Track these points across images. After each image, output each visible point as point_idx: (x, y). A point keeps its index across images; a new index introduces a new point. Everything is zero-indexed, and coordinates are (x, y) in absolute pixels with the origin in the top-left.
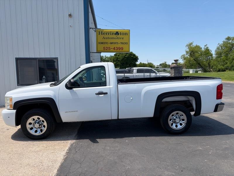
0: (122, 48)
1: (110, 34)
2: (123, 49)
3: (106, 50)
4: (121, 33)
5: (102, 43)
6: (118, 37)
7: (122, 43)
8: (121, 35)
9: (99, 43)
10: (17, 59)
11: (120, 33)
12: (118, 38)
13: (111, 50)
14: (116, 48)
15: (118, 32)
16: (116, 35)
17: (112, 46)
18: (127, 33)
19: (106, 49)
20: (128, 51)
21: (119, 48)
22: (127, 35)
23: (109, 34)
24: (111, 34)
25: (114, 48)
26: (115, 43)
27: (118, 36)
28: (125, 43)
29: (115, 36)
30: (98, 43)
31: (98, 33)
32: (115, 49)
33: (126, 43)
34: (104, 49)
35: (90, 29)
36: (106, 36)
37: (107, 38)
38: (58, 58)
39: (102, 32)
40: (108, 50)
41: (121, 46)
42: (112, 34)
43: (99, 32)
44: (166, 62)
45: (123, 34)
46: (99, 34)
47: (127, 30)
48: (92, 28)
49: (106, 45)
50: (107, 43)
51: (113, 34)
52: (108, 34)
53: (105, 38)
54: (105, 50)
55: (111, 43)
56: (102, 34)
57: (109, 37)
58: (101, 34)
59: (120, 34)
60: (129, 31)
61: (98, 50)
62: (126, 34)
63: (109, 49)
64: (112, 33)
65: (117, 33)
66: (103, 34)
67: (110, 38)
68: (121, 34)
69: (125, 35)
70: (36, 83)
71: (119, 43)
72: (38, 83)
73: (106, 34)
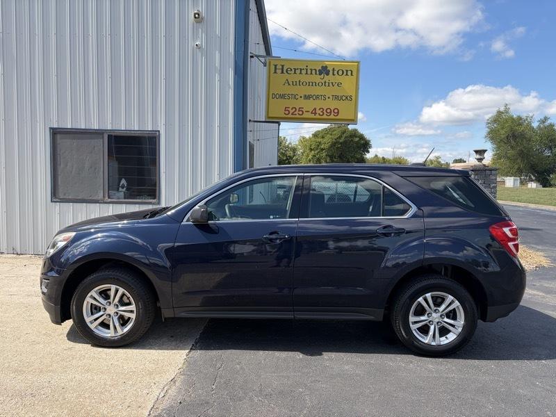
0: (336, 111)
1: (304, 72)
2: (338, 113)
3: (292, 114)
4: (336, 69)
5: (282, 96)
6: (327, 81)
7: (336, 97)
8: (334, 75)
9: (274, 96)
10: (55, 133)
11: (334, 70)
12: (327, 84)
13: (306, 115)
14: (318, 112)
15: (326, 67)
16: (320, 74)
17: (309, 105)
18: (352, 71)
19: (292, 111)
20: (352, 118)
21: (329, 111)
22: (352, 75)
24: (307, 73)
25: (315, 109)
26: (317, 97)
27: (327, 78)
28: (344, 98)
29: (317, 78)
30: (271, 96)
31: (273, 68)
32: (315, 114)
33: (349, 98)
34: (287, 112)
35: (252, 57)
36: (293, 78)
37: (295, 84)
38: (159, 131)
39: (283, 66)
40: (298, 116)
41: (333, 104)
42: (311, 74)
43: (276, 66)
45: (340, 73)
46: (275, 72)
47: (353, 62)
48: (258, 56)
49: (291, 103)
50: (295, 97)
51: (314, 72)
52: (298, 72)
53: (291, 83)
54: (290, 116)
55: (307, 97)
56: (282, 72)
57: (302, 81)
58: (279, 71)
59: (331, 73)
60: (358, 66)
61: (270, 115)
62: (349, 73)
63: (301, 113)
64: (311, 70)
65: (324, 70)
66: (285, 71)
67: (304, 84)
68: (335, 73)
69: (347, 75)
70: (100, 196)
71: (329, 98)
72: (104, 197)
73: (295, 73)
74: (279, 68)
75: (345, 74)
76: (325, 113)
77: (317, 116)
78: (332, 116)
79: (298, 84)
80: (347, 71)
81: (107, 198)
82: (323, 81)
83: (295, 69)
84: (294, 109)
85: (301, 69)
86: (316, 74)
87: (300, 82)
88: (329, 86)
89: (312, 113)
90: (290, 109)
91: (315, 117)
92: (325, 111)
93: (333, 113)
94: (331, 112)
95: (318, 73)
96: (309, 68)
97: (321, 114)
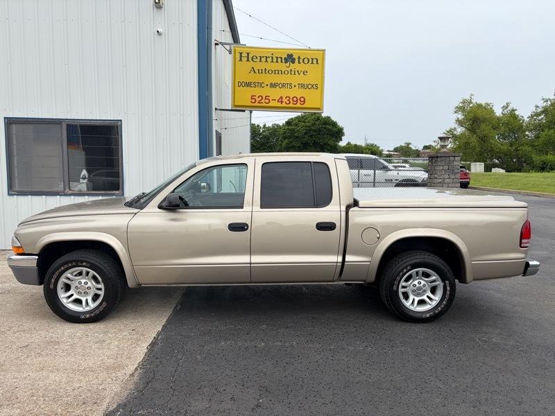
0: (302, 99)
1: (269, 60)
2: (304, 101)
3: (259, 102)
4: (302, 57)
5: (248, 85)
6: (293, 69)
7: (302, 86)
8: (299, 63)
9: (240, 84)
10: (10, 123)
11: (299, 58)
12: (293, 73)
13: (273, 104)
14: (284, 100)
15: (292, 55)
16: (286, 63)
17: (275, 94)
18: (317, 60)
19: (258, 100)
20: (319, 107)
21: (295, 99)
22: (317, 63)
23: (266, 61)
24: (272, 61)
25: (281, 97)
26: (283, 85)
27: (293, 66)
28: (310, 86)
29: (283, 66)
31: (238, 56)
32: (282, 102)
33: (315, 87)
34: (253, 101)
35: (216, 44)
36: (258, 66)
37: (261, 72)
38: (121, 121)
39: (248, 54)
40: (264, 104)
41: (298, 93)
42: (277, 62)
43: (241, 53)
44: (409, 144)
45: (306, 61)
46: (241, 60)
47: (318, 50)
48: (222, 44)
49: (257, 92)
50: (261, 85)
51: (279, 60)
52: (264, 59)
53: (257, 71)
54: (256, 104)
55: (273, 85)
56: (248, 60)
57: (268, 69)
58: (244, 59)
59: (297, 60)
60: (324, 54)
61: (237, 104)
62: (315, 61)
63: (267, 101)
64: (277, 58)
65: (290, 58)
66: (250, 59)
67: (270, 72)
68: (301, 61)
69: (312, 63)
70: (61, 188)
71: (295, 86)
72: (65, 189)
73: (261, 61)
74: (245, 56)
75: (310, 62)
76: (292, 102)
77: (284, 105)
78: (298, 105)
79: (264, 72)
80: (312, 59)
81: (67, 190)
82: (289, 70)
83: (261, 57)
84: (260, 98)
85: (266, 57)
86: (282, 62)
87: (265, 70)
88: (295, 74)
89: (278, 101)
90: (256, 98)
91: (282, 105)
92: (291, 100)
93: (299, 102)
94: (297, 101)
95: (283, 61)
96: (274, 56)
97: (288, 102)
